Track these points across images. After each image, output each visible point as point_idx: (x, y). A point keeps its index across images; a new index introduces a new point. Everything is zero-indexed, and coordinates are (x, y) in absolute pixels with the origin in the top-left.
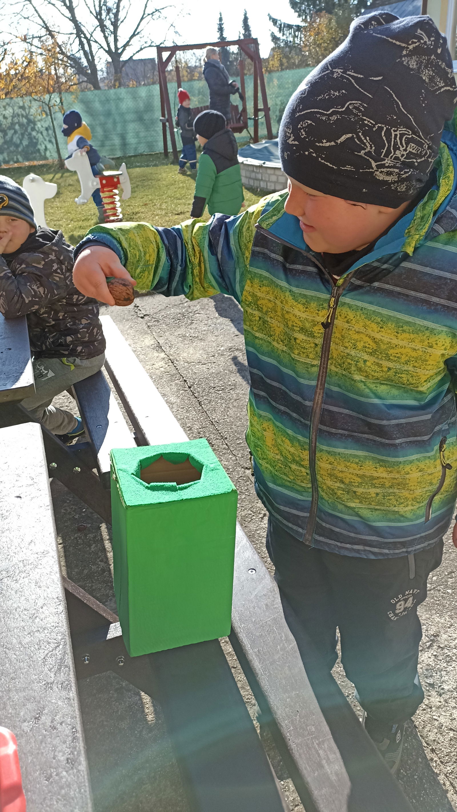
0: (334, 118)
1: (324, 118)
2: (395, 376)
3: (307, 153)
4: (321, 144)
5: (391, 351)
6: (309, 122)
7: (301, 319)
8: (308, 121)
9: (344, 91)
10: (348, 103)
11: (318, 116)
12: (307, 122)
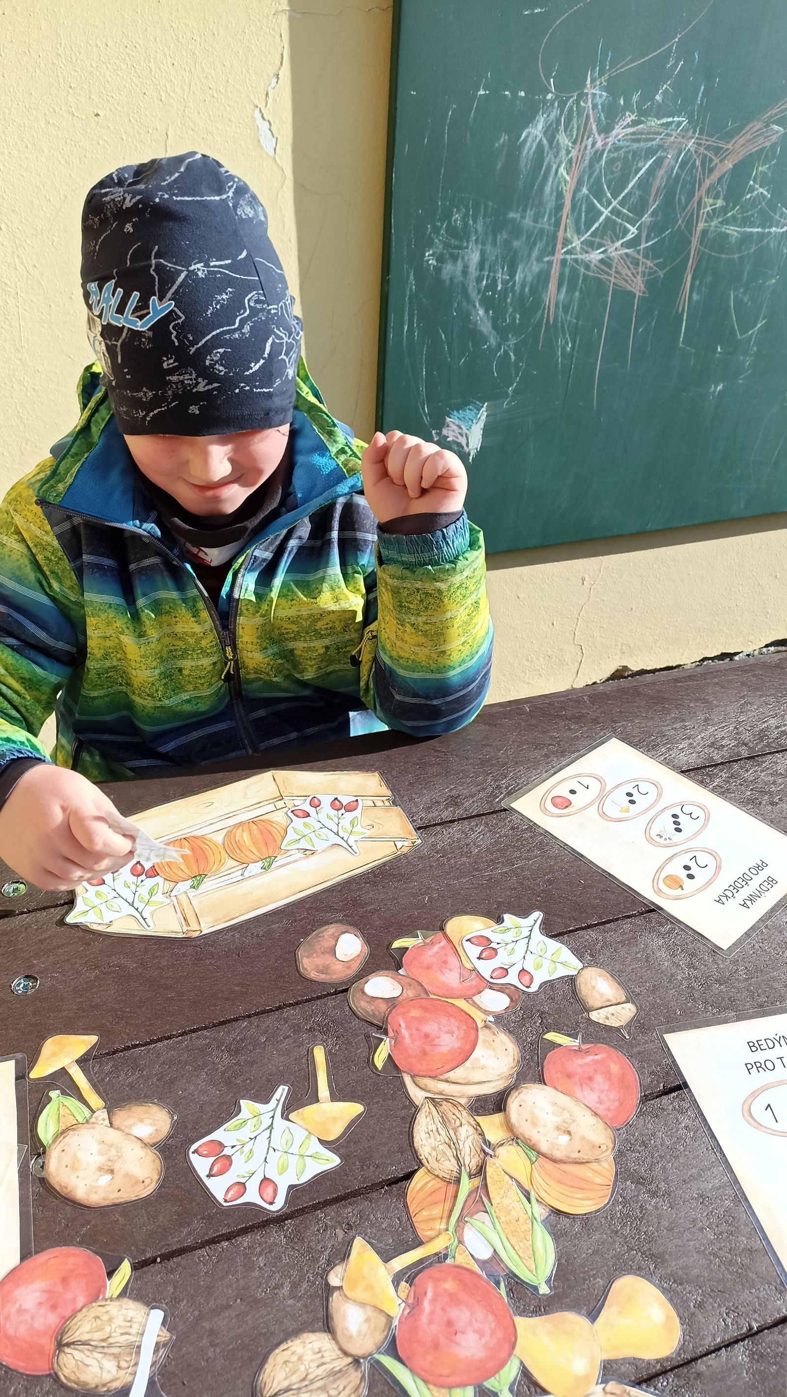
0: (246, 329)
1: (237, 336)
2: (338, 653)
3: (237, 391)
4: (251, 371)
5: (319, 625)
6: (221, 350)
7: (179, 636)
8: (219, 350)
9: (229, 289)
10: (246, 301)
11: (227, 336)
12: (218, 352)
